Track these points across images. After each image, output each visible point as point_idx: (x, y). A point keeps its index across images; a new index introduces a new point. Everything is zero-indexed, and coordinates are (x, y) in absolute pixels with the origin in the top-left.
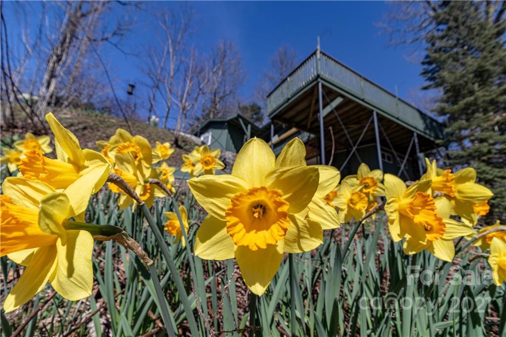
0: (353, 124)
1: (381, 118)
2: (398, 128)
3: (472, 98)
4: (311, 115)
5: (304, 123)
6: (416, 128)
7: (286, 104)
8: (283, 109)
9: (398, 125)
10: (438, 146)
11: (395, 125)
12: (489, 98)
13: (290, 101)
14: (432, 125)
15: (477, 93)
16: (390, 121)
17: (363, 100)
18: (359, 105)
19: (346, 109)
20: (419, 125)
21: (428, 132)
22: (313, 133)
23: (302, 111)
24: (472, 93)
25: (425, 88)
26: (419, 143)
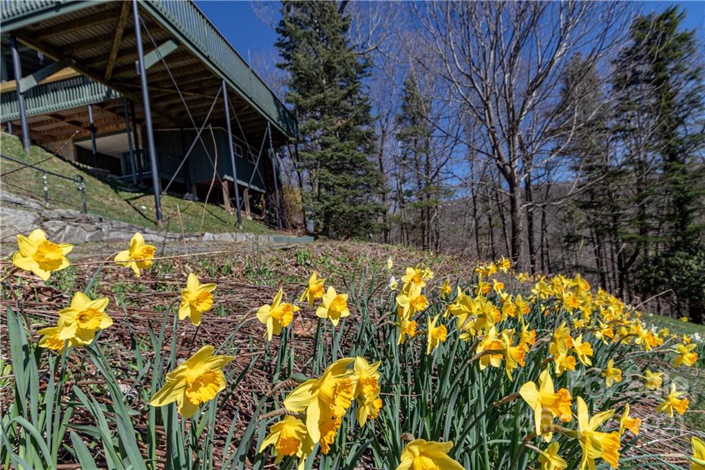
0: (190, 91)
1: (232, 94)
2: (251, 112)
3: (322, 96)
4: (114, 56)
5: (97, 65)
6: (269, 117)
7: (53, 14)
8: (45, 21)
9: (251, 108)
10: (290, 142)
11: (247, 107)
12: (334, 100)
13: (63, 11)
14: (284, 115)
15: (326, 91)
16: (241, 99)
17: (207, 58)
18: (201, 63)
19: (181, 63)
20: (273, 113)
21: (280, 123)
22: (117, 89)
23: (94, 41)
24: (322, 90)
25: (279, 66)
26: (272, 135)
